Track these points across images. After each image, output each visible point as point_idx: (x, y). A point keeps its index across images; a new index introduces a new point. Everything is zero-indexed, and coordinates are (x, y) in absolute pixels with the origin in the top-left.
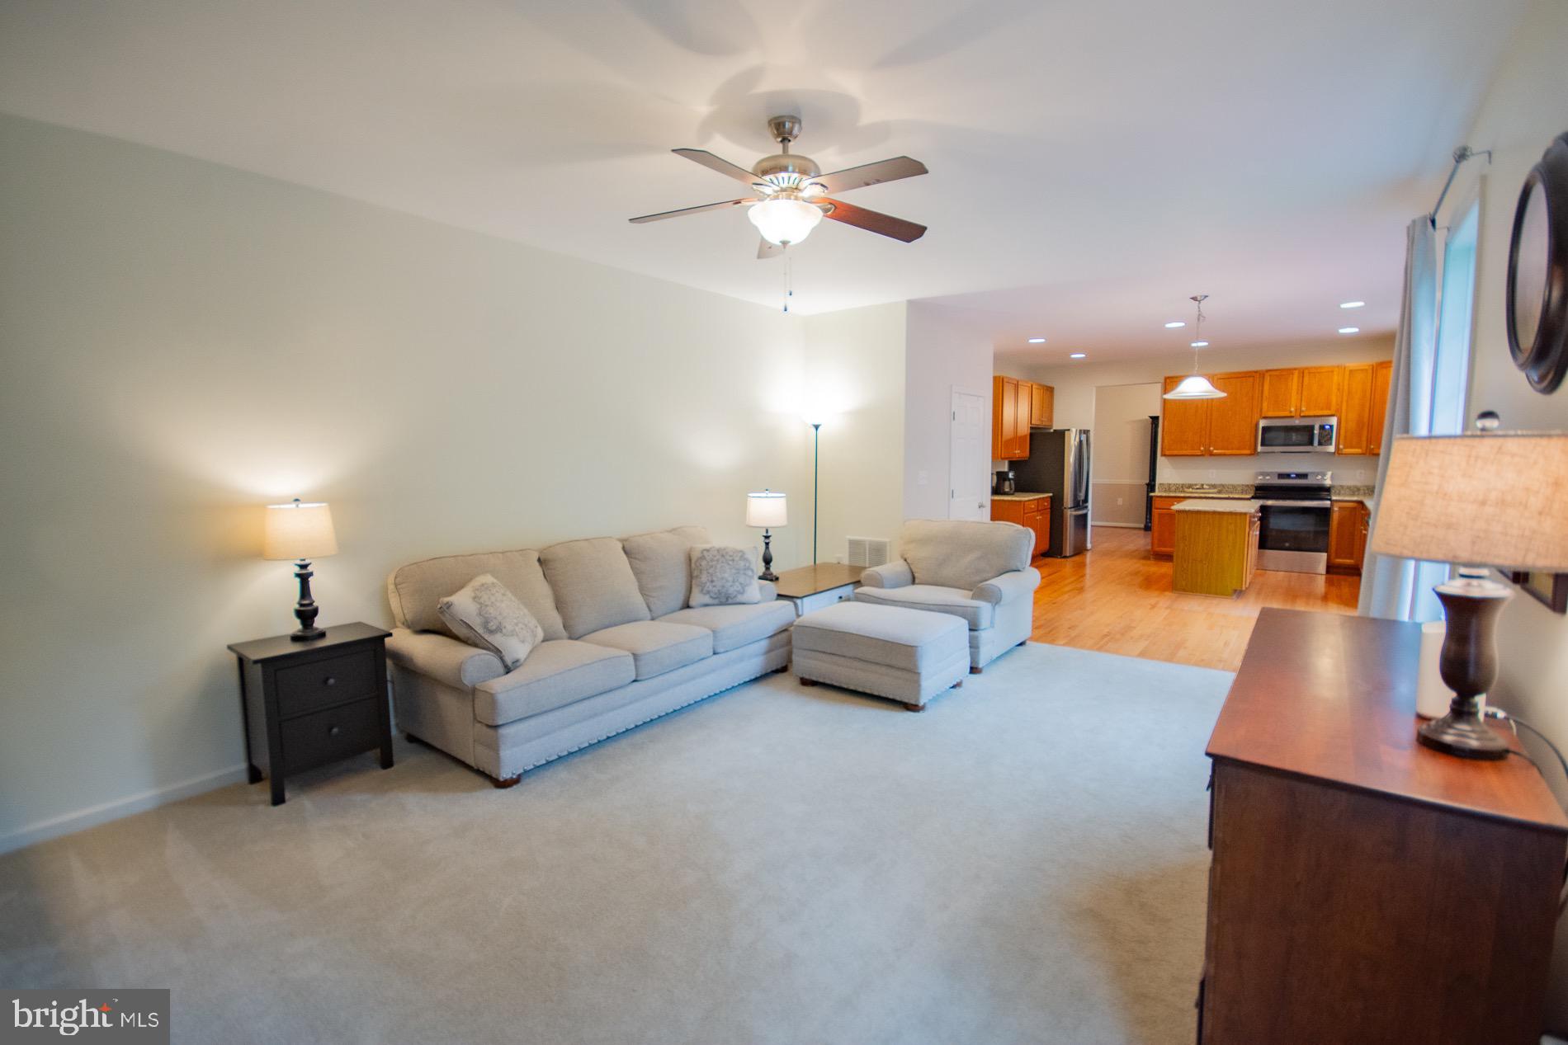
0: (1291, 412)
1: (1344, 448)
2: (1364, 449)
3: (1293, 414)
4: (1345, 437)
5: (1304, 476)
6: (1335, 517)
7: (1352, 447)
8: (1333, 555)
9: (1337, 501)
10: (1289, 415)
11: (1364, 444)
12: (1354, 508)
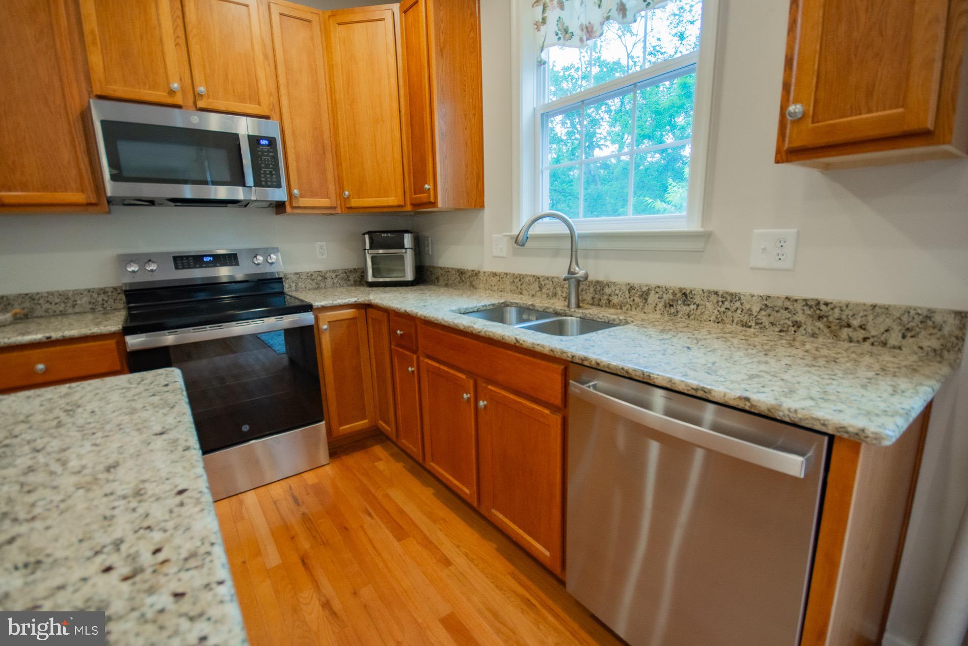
0: (172, 92)
1: (301, 196)
2: (333, 196)
3: (178, 99)
4: (298, 170)
5: (230, 259)
6: (326, 343)
7: (313, 195)
8: (335, 423)
9: (324, 309)
10: (170, 100)
11: (332, 187)
12: (353, 319)
